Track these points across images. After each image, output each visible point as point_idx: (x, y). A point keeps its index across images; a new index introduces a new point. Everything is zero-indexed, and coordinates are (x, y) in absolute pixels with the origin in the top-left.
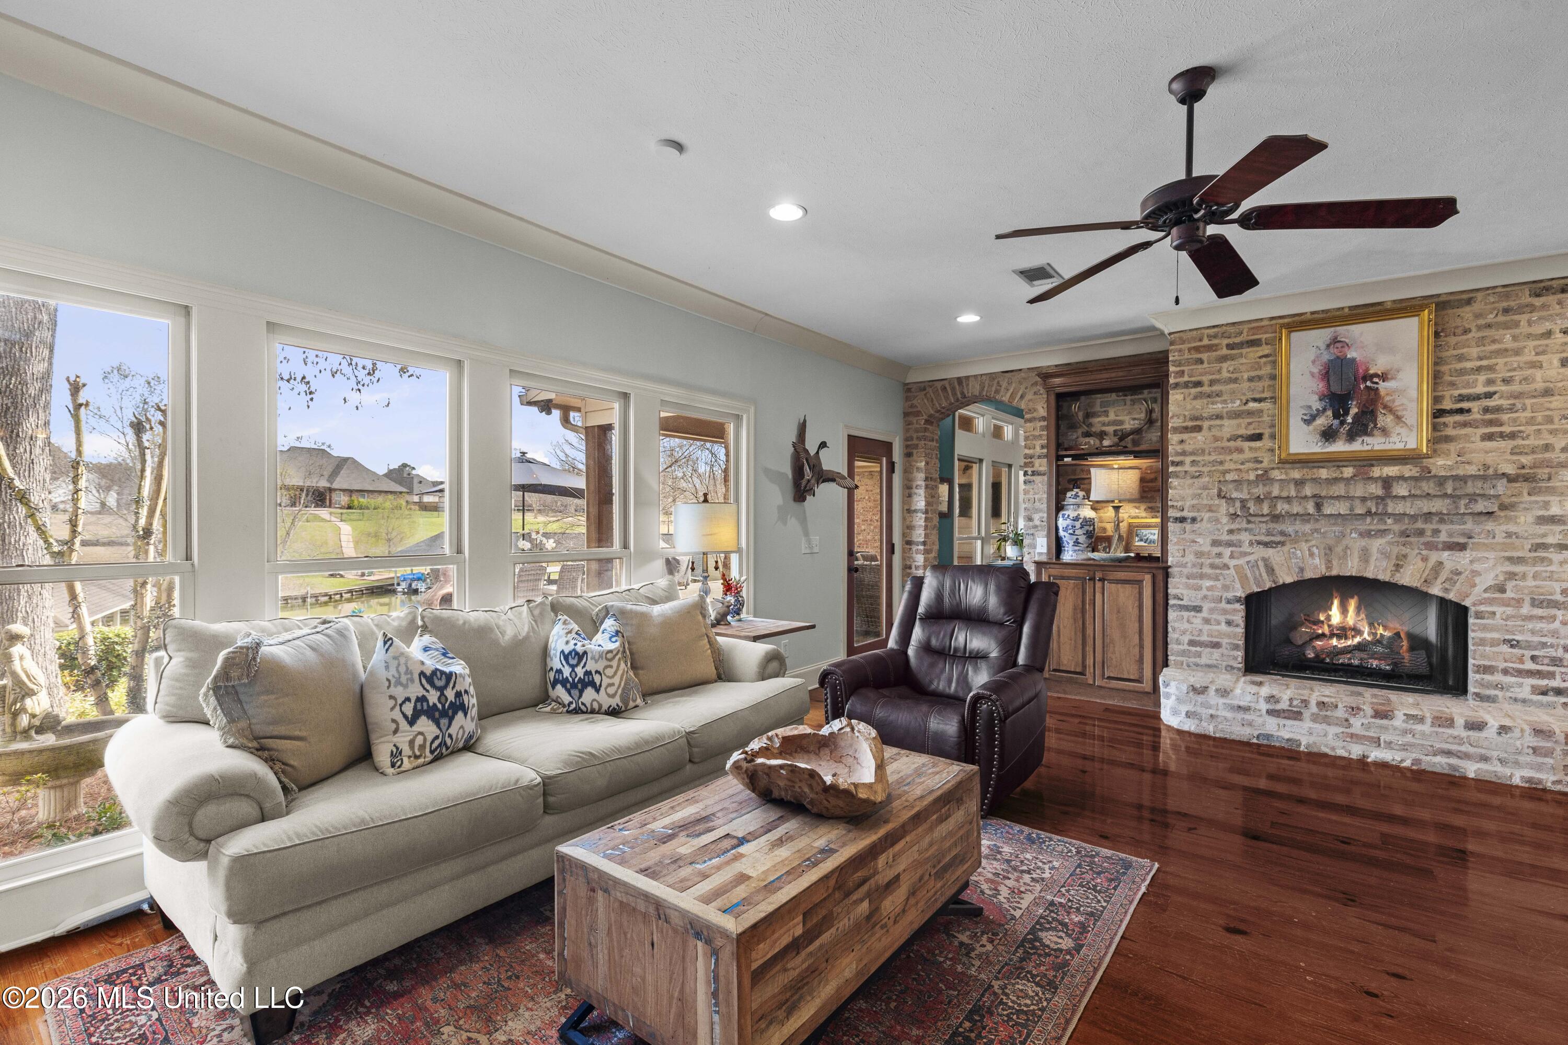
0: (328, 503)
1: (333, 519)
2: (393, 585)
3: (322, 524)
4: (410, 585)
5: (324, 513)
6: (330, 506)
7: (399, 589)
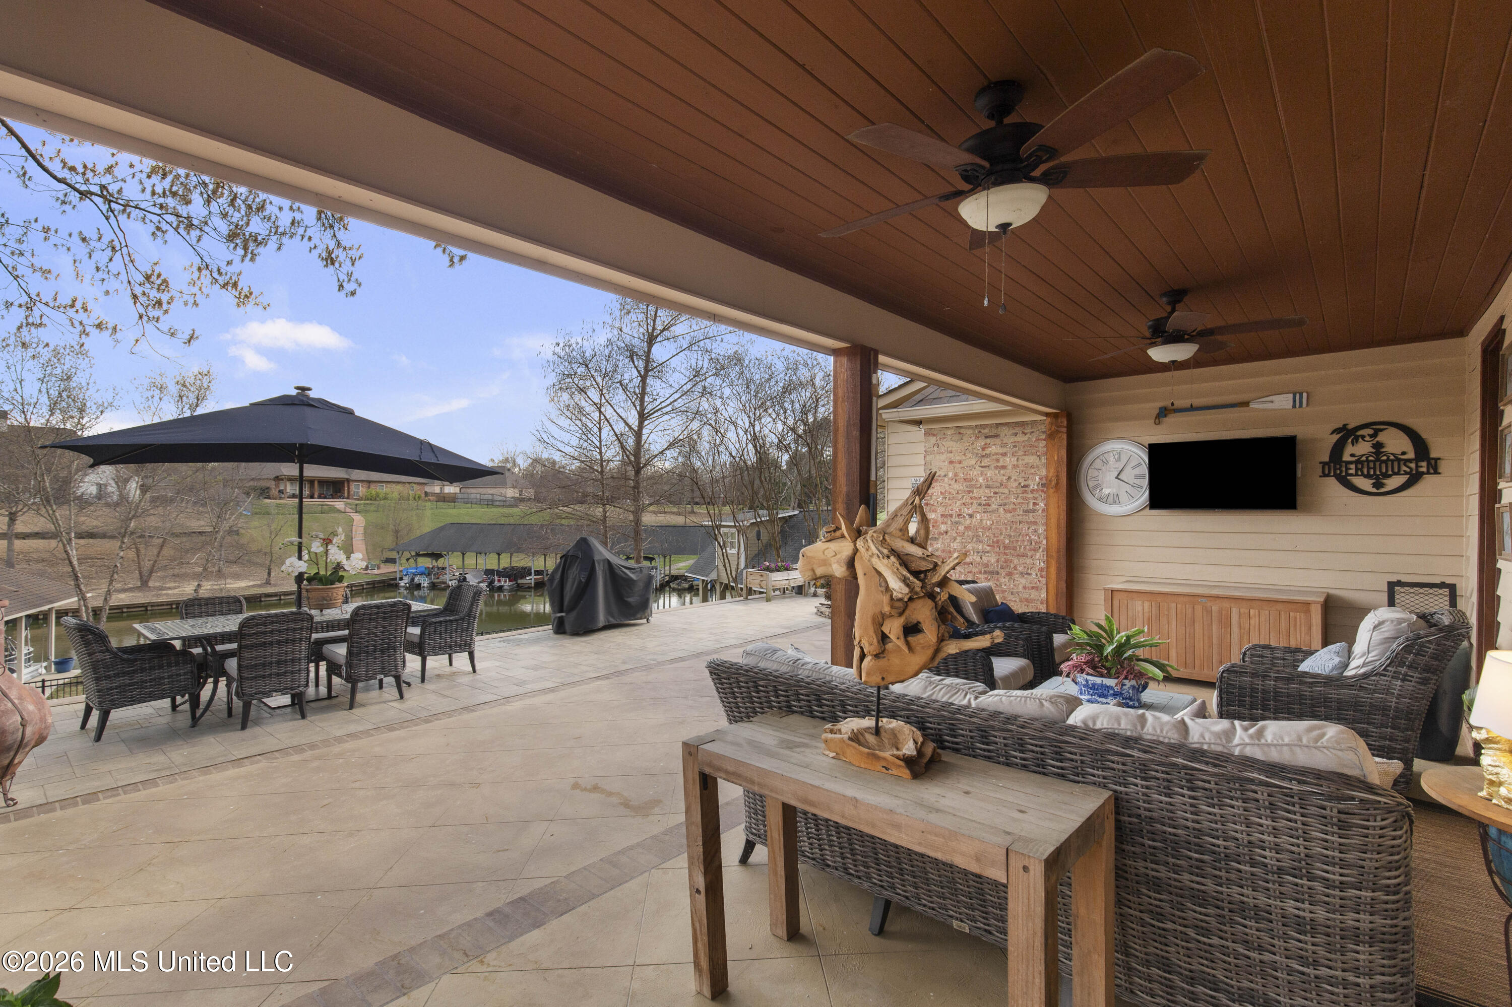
0: (346, 495)
1: (348, 510)
2: (395, 579)
3: (336, 515)
4: (413, 580)
5: (339, 504)
6: (348, 498)
7: (402, 583)
